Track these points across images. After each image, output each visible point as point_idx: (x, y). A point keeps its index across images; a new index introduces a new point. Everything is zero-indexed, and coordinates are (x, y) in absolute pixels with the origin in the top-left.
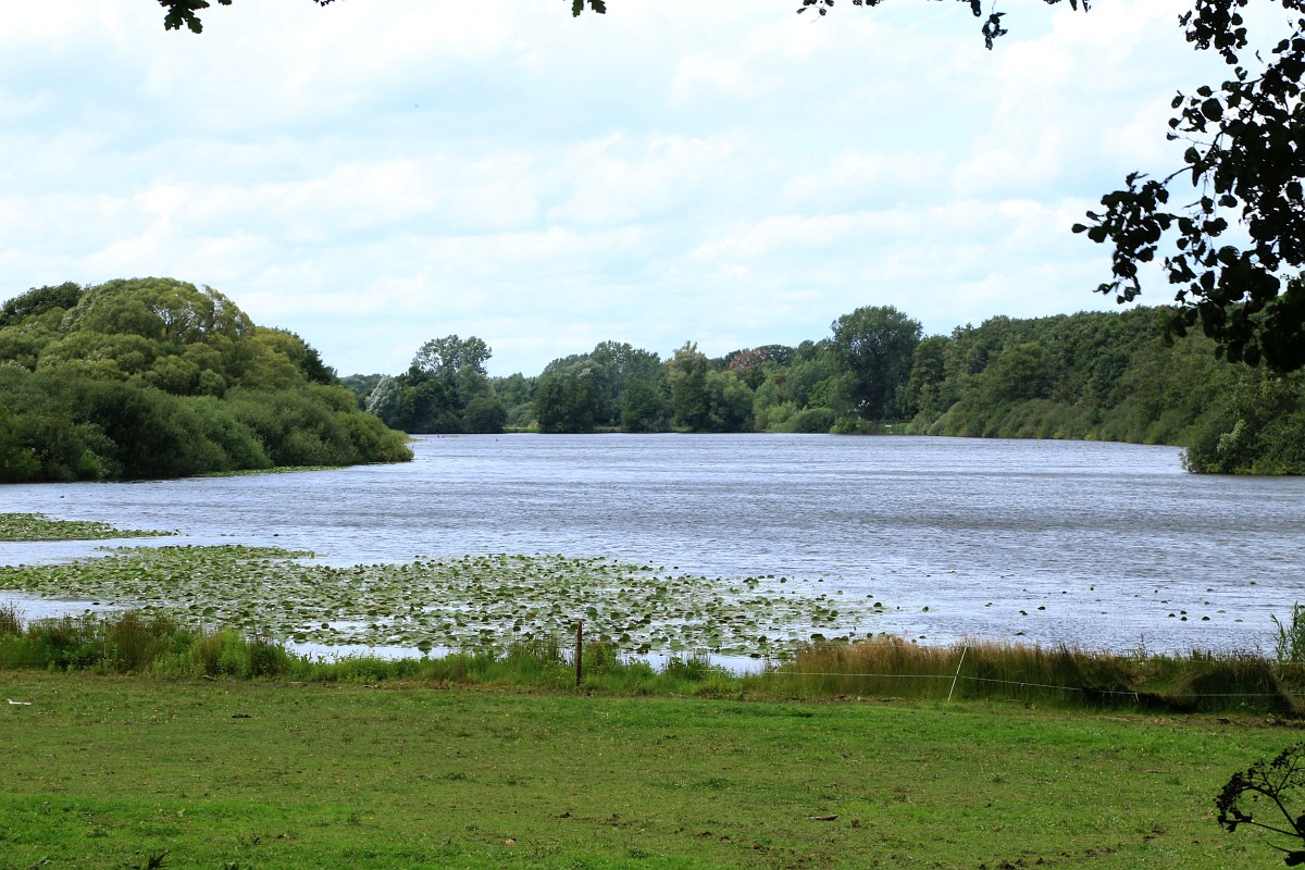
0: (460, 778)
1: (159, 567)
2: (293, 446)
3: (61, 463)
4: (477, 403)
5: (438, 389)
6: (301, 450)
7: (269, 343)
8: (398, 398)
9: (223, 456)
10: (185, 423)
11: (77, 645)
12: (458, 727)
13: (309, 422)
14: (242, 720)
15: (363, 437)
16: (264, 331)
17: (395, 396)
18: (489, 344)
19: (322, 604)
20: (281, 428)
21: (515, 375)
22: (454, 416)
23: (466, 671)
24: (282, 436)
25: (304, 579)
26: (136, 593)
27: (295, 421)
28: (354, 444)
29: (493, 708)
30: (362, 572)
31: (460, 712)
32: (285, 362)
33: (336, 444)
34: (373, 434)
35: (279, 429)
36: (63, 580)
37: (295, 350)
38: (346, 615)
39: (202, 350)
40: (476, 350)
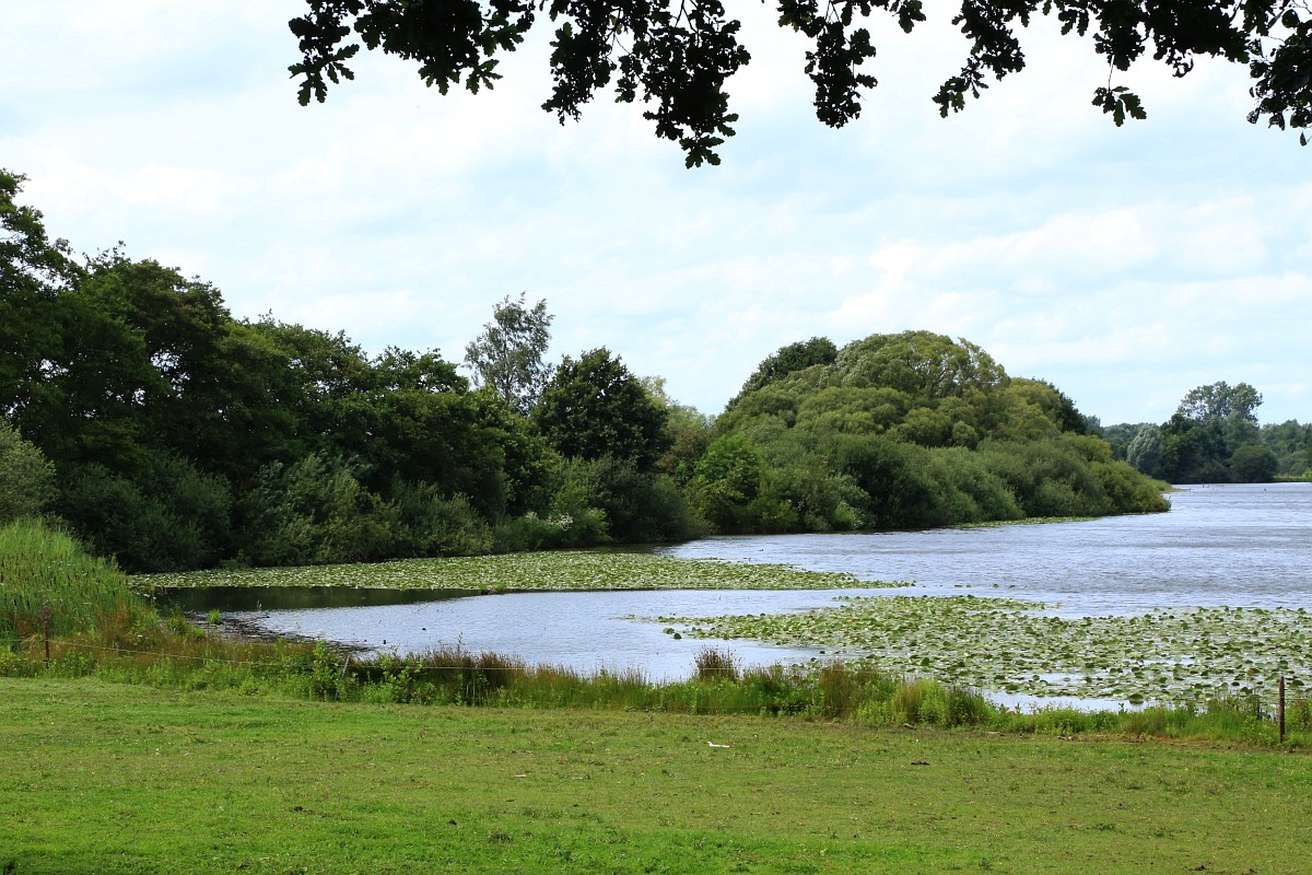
0: (1108, 828)
1: (890, 617)
2: (1045, 497)
3: (817, 515)
4: (1244, 451)
5: (1203, 438)
6: (1053, 500)
7: (1022, 395)
8: (1161, 446)
9: (973, 507)
10: (936, 475)
11: (787, 691)
12: (1129, 779)
13: (1062, 473)
14: (919, 767)
15: (1118, 487)
16: (1020, 382)
17: (1158, 445)
18: (1259, 389)
19: (1042, 655)
20: (1032, 478)
21: (1289, 422)
22: (1221, 465)
23: (1165, 725)
24: (1034, 486)
25: (1029, 630)
26: (864, 642)
27: (1047, 472)
28: (1109, 494)
29: (1175, 763)
30: (1089, 624)
31: (1139, 765)
32: (1040, 414)
33: (1089, 495)
34: (1128, 484)
35: (1031, 480)
36: (797, 628)
37: (1048, 400)
38: (1062, 667)
39: (955, 404)
40: (1246, 397)
